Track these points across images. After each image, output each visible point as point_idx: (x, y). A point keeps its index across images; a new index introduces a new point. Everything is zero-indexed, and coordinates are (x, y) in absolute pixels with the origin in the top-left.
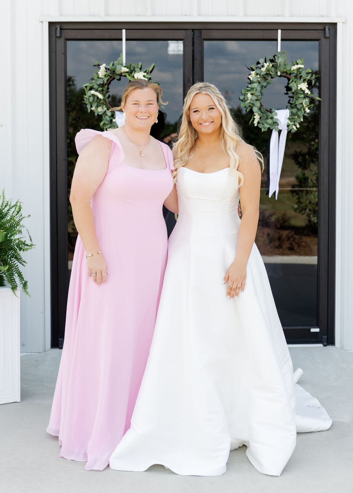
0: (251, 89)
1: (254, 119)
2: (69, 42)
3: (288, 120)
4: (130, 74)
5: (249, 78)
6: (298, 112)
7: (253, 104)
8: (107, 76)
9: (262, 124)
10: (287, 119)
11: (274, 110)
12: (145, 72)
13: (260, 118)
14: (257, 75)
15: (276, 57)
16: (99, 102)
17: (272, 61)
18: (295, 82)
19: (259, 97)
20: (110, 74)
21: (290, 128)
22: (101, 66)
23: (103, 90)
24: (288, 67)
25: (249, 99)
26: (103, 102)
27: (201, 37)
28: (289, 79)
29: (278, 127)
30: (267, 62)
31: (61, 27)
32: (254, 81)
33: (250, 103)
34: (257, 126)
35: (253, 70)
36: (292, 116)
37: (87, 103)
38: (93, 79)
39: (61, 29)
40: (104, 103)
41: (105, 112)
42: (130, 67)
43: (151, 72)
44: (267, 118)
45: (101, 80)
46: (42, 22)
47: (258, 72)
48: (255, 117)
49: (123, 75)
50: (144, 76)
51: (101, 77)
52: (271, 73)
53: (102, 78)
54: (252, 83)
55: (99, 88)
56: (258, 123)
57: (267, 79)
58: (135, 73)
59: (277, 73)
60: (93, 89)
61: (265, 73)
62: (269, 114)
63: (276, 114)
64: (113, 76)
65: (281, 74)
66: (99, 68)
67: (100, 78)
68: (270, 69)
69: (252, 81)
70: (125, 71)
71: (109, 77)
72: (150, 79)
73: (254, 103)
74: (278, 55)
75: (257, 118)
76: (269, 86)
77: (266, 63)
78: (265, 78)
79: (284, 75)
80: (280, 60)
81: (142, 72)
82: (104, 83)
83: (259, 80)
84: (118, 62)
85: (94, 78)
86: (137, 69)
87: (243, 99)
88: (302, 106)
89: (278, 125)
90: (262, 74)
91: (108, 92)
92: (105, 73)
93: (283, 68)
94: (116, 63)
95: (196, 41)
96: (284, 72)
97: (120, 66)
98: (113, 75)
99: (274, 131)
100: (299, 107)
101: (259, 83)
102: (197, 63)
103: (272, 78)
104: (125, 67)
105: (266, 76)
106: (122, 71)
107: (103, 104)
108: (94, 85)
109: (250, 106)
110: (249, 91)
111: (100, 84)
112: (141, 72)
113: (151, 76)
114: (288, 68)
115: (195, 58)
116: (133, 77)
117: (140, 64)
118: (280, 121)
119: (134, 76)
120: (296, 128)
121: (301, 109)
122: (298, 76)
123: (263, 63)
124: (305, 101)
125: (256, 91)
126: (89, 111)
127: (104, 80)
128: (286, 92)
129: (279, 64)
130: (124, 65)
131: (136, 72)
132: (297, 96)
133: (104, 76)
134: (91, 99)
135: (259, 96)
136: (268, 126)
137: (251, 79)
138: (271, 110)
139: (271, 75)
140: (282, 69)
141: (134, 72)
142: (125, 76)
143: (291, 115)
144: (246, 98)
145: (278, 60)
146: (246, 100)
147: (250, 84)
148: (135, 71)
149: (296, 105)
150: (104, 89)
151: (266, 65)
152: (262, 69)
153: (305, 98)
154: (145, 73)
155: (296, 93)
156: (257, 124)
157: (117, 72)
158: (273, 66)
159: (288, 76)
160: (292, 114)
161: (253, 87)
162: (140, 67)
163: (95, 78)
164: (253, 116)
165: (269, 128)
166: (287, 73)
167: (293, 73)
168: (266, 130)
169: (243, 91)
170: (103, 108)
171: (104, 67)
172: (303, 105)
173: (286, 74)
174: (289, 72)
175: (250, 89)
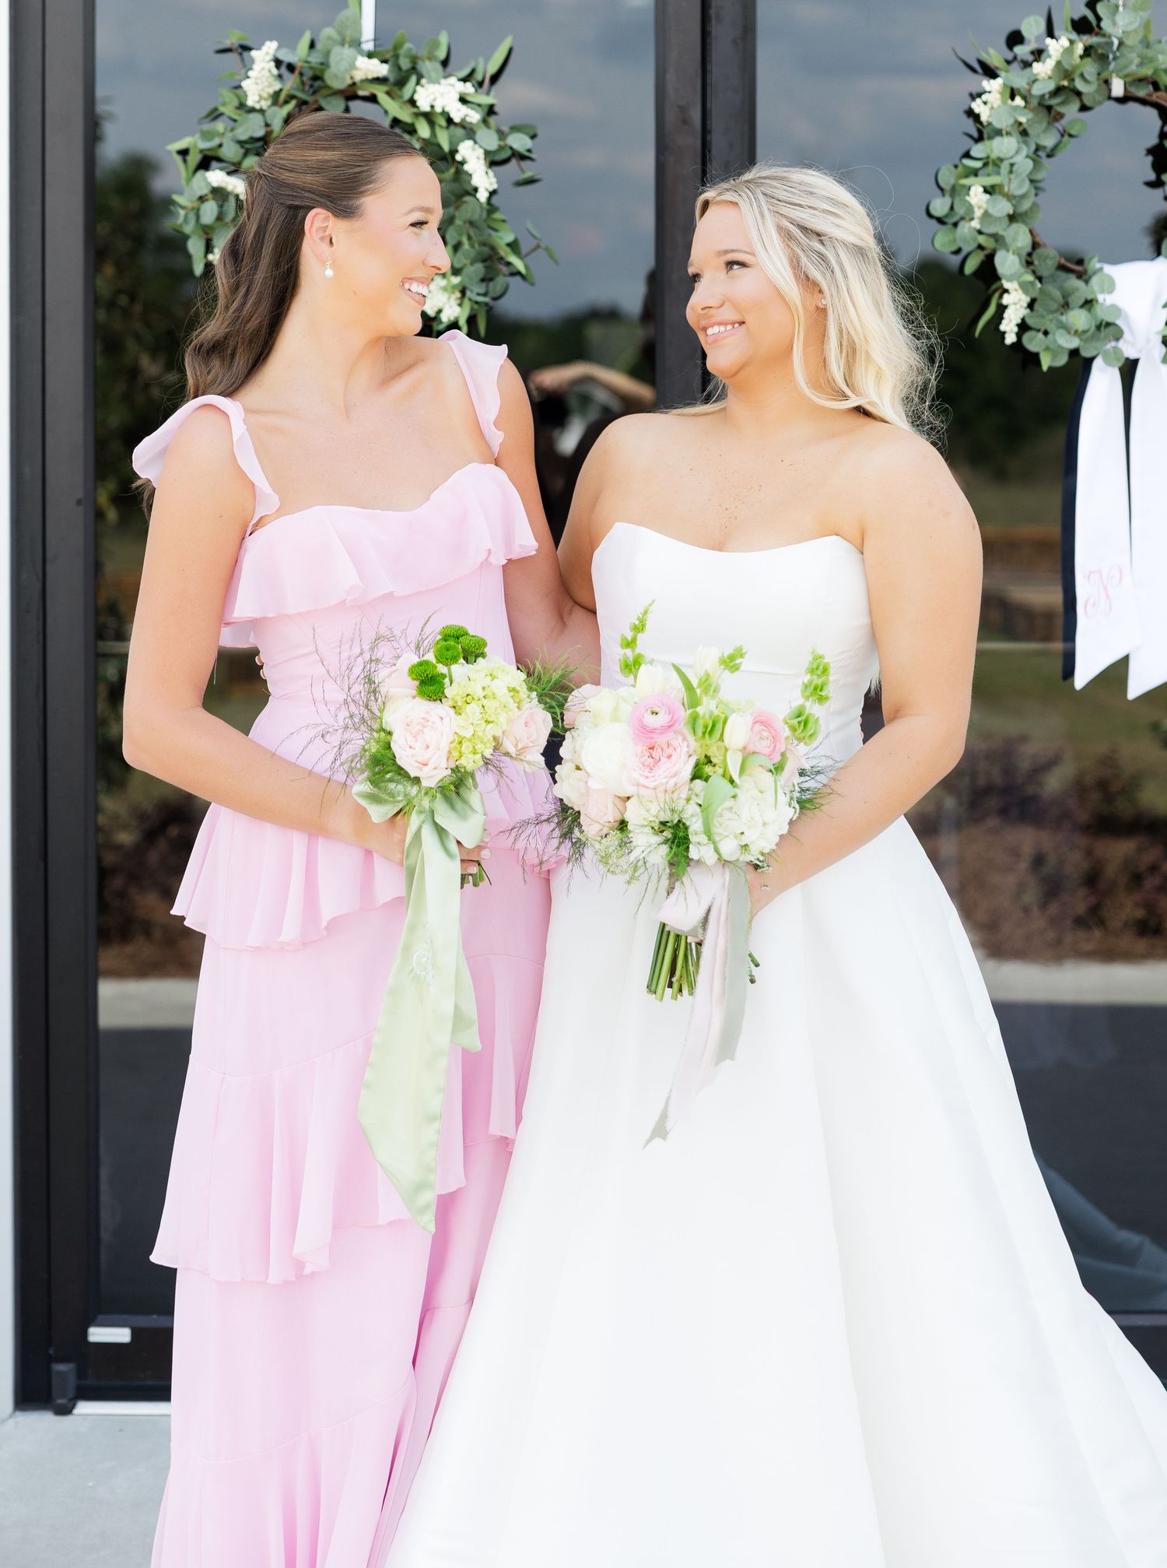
0: (986, 165)
1: (1003, 312)
4: (396, 89)
5: (971, 114)
7: (996, 237)
8: (286, 102)
9: (1040, 335)
10: (1164, 307)
11: (1098, 265)
12: (465, 80)
13: (1031, 306)
14: (1012, 98)
15: (1101, 7)
17: (1081, 26)
19: (1026, 206)
20: (298, 89)
22: (254, 53)
24: (1162, 53)
25: (978, 213)
28: (1165, 115)
29: (1121, 344)
30: (1056, 33)
32: (997, 125)
33: (980, 232)
34: (1018, 345)
35: (991, 73)
37: (188, 229)
38: (215, 115)
42: (396, 56)
43: (495, 78)
44: (1066, 306)
45: (256, 118)
47: (1019, 80)
48: (1006, 300)
49: (361, 93)
50: (463, 100)
51: (258, 107)
52: (1079, 85)
53: (262, 111)
54: (991, 138)
55: (246, 154)
56: (1023, 327)
57: (1061, 116)
58: (418, 83)
59: (1107, 82)
60: (214, 164)
61: (1051, 86)
62: (1073, 282)
63: (1110, 286)
64: (310, 98)
65: (1129, 89)
66: (247, 66)
67: (252, 110)
68: (1075, 68)
69: (989, 124)
70: (370, 77)
71: (293, 103)
72: (491, 111)
73: (1001, 232)
75: (1018, 306)
76: (1069, 145)
77: (1050, 33)
78: (1049, 108)
79: (1142, 92)
80: (1121, 23)
81: (453, 80)
82: (268, 134)
83: (1023, 120)
84: (340, 33)
85: (222, 109)
86: (429, 67)
87: (946, 216)
89: (1118, 336)
90: (1037, 90)
92: (277, 86)
93: (1137, 61)
94: (330, 38)
96: (1141, 80)
97: (347, 51)
98: (315, 92)
99: (1098, 364)
101: (1024, 133)
102: (723, 34)
103: (1084, 108)
104: (370, 55)
105: (1054, 102)
106: (358, 76)
108: (220, 146)
109: (980, 247)
110: (975, 173)
111: (253, 140)
112: (445, 77)
113: (495, 97)
114: (1163, 61)
115: (713, 12)
116: (412, 102)
117: (444, 39)
118: (1127, 319)
119: (416, 97)
123: (1038, 39)
125: (1012, 176)
126: (198, 269)
127: (269, 122)
128: (1152, 176)
129: (1116, 42)
130: (368, 46)
131: (423, 81)
133: (269, 102)
134: (209, 211)
135: (1023, 197)
136: (1073, 343)
137: (984, 118)
138: (1080, 262)
139: (1078, 94)
140: (1131, 62)
141: (413, 79)
142: (372, 99)
144: (960, 211)
145: (1114, 23)
146: (962, 218)
147: (980, 138)
148: (420, 77)
151: (1055, 48)
152: (1037, 67)
154: (469, 85)
156: (1019, 335)
157: (336, 79)
158: (1088, 51)
159: (1161, 97)
161: (994, 156)
162: (442, 55)
163: (229, 110)
164: (997, 295)
165: (1074, 353)
166: (1156, 86)
168: (1062, 360)
169: (947, 178)
171: (270, 57)
173: (1151, 88)
174: (1165, 80)
175: (978, 164)
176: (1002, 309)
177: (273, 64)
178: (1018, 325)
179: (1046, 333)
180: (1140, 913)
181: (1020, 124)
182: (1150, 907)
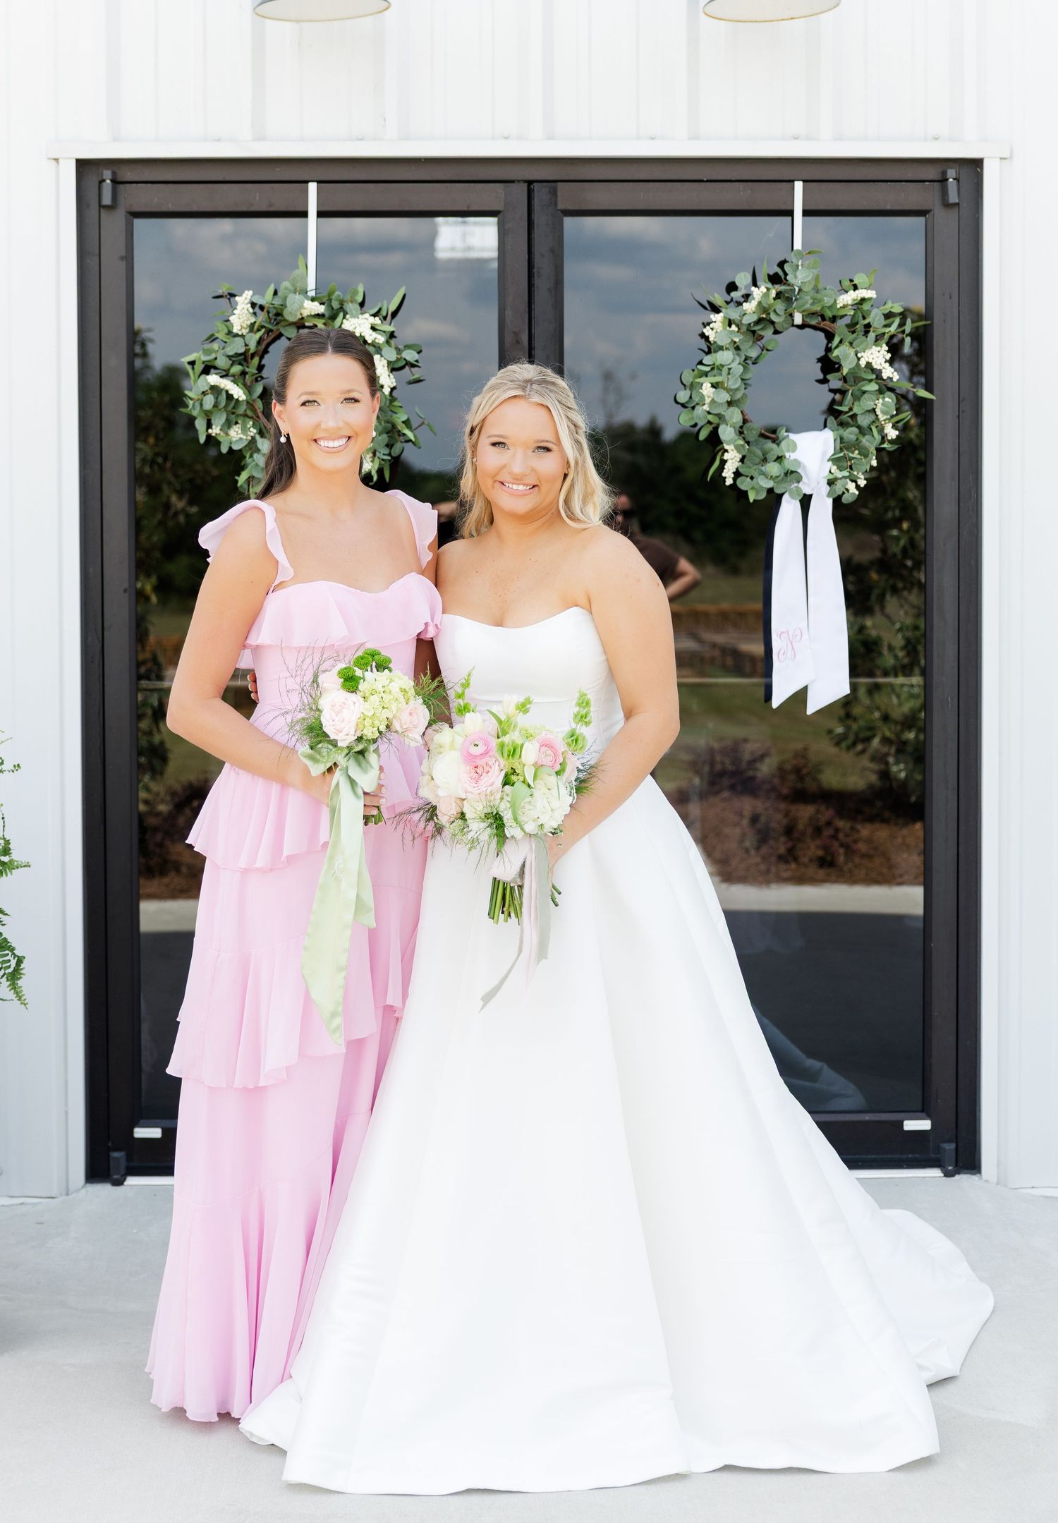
0: (712, 369)
1: (724, 464)
2: (139, 223)
3: (830, 463)
4: (329, 321)
5: (703, 336)
6: (861, 438)
7: (719, 416)
8: (258, 330)
9: (748, 479)
10: (828, 460)
12: (374, 315)
13: (742, 460)
14: (730, 325)
15: (786, 267)
16: (234, 410)
17: (774, 279)
18: (851, 344)
19: (738, 395)
20: (266, 322)
21: (839, 488)
22: (237, 298)
23: (244, 373)
24: (827, 296)
25: (708, 400)
26: (245, 410)
27: (556, 204)
28: (830, 336)
29: (801, 485)
30: (758, 284)
31: (114, 174)
32: (720, 343)
33: (709, 413)
34: (734, 486)
35: (716, 310)
36: (841, 450)
37: (195, 413)
38: (212, 339)
39: (115, 182)
40: (249, 413)
41: (253, 439)
42: (330, 300)
43: (394, 314)
44: (765, 460)
45: (239, 340)
46: (57, 160)
47: (733, 314)
48: (726, 456)
49: (307, 324)
50: (373, 328)
51: (240, 333)
52: (773, 317)
53: (243, 336)
54: (716, 352)
55: (232, 365)
56: (737, 474)
57: (762, 337)
58: (344, 317)
59: (791, 315)
60: (212, 370)
61: (755, 318)
62: (770, 445)
63: (794, 447)
64: (274, 328)
65: (806, 320)
66: (233, 307)
67: (237, 335)
68: (770, 306)
69: (715, 342)
70: (313, 314)
71: (263, 330)
72: (391, 335)
73: (723, 413)
74: (794, 260)
75: (734, 461)
76: (766, 356)
77: (755, 284)
78: (754, 332)
79: (813, 322)
80: (799, 277)
81: (367, 315)
82: (247, 351)
83: (737, 340)
84: (293, 285)
85: (217, 335)
86: (351, 307)
87: (687, 402)
88: (872, 417)
89: (798, 479)
90: (746, 320)
91: (259, 379)
92: (253, 320)
93: (811, 301)
94: (286, 288)
95: (540, 218)
96: (813, 314)
97: (298, 297)
98: (277, 324)
99: (786, 498)
100: (864, 421)
101: (737, 348)
102: (542, 285)
103: (776, 332)
104: (313, 300)
105: (756, 328)
106: (305, 313)
107: (245, 415)
108: (216, 359)
109: (709, 422)
110: (706, 374)
111: (237, 355)
112: (362, 314)
113: (394, 326)
114: (828, 301)
115: (535, 270)
117: (361, 289)
118: (804, 467)
120: (858, 487)
121: (871, 429)
122: (859, 326)
123: (747, 287)
124: (882, 404)
125: (730, 377)
126: (202, 439)
127: (247, 343)
128: (821, 376)
129: (797, 289)
130: (312, 294)
131: (348, 316)
132: (856, 388)
133: (247, 330)
134: (209, 401)
135: (737, 390)
136: (770, 484)
137: (711, 339)
138: (773, 432)
139: (773, 323)
140: (807, 303)
141: (341, 315)
143: (838, 448)
144: (696, 399)
145: (796, 277)
146: (698, 404)
147: (709, 352)
148: (345, 314)
149: (854, 417)
150: (247, 370)
151: (757, 293)
152: (746, 305)
153: (880, 392)
154: (377, 318)
155: (855, 377)
156: (735, 479)
157: (291, 315)
158: (779, 295)
159: (826, 325)
160: (843, 445)
161: (717, 363)
162: (360, 299)
163: (221, 336)
164: (720, 453)
165: (770, 491)
166: (823, 317)
167: (842, 317)
168: (762, 496)
169: (688, 377)
170: (244, 430)
171: (248, 301)
172: (877, 416)
173: (820, 319)
174: (829, 314)
175: (708, 369)
176: (723, 462)
177: (249, 305)
178: (734, 473)
179: (752, 478)
180: (820, 853)
181: (735, 342)
182: (826, 848)
